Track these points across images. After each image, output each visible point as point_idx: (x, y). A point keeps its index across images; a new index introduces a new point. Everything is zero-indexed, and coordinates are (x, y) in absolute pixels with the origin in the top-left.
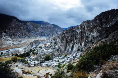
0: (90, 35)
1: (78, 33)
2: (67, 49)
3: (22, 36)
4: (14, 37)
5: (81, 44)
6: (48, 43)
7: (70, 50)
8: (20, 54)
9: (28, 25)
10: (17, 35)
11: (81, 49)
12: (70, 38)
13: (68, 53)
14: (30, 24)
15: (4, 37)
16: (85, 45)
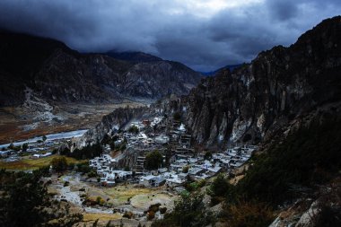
0: (284, 93)
1: (245, 87)
2: (212, 135)
3: (81, 96)
4: (58, 100)
5: (254, 121)
6: (156, 118)
7: (221, 137)
8: (76, 150)
9: (97, 65)
10: (65, 95)
11: (253, 136)
12: (220, 101)
13: (216, 146)
14: (103, 61)
15: (28, 100)
16: (267, 125)
